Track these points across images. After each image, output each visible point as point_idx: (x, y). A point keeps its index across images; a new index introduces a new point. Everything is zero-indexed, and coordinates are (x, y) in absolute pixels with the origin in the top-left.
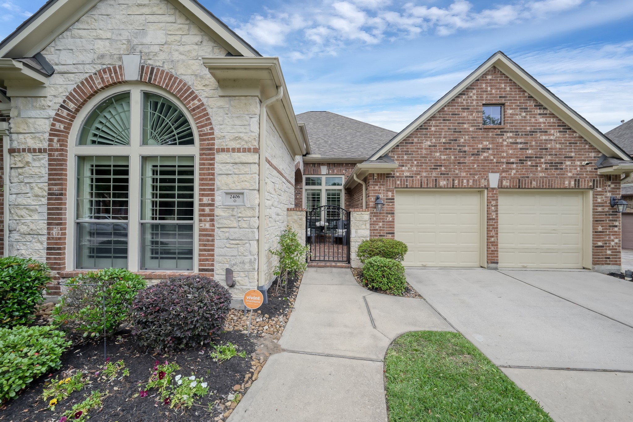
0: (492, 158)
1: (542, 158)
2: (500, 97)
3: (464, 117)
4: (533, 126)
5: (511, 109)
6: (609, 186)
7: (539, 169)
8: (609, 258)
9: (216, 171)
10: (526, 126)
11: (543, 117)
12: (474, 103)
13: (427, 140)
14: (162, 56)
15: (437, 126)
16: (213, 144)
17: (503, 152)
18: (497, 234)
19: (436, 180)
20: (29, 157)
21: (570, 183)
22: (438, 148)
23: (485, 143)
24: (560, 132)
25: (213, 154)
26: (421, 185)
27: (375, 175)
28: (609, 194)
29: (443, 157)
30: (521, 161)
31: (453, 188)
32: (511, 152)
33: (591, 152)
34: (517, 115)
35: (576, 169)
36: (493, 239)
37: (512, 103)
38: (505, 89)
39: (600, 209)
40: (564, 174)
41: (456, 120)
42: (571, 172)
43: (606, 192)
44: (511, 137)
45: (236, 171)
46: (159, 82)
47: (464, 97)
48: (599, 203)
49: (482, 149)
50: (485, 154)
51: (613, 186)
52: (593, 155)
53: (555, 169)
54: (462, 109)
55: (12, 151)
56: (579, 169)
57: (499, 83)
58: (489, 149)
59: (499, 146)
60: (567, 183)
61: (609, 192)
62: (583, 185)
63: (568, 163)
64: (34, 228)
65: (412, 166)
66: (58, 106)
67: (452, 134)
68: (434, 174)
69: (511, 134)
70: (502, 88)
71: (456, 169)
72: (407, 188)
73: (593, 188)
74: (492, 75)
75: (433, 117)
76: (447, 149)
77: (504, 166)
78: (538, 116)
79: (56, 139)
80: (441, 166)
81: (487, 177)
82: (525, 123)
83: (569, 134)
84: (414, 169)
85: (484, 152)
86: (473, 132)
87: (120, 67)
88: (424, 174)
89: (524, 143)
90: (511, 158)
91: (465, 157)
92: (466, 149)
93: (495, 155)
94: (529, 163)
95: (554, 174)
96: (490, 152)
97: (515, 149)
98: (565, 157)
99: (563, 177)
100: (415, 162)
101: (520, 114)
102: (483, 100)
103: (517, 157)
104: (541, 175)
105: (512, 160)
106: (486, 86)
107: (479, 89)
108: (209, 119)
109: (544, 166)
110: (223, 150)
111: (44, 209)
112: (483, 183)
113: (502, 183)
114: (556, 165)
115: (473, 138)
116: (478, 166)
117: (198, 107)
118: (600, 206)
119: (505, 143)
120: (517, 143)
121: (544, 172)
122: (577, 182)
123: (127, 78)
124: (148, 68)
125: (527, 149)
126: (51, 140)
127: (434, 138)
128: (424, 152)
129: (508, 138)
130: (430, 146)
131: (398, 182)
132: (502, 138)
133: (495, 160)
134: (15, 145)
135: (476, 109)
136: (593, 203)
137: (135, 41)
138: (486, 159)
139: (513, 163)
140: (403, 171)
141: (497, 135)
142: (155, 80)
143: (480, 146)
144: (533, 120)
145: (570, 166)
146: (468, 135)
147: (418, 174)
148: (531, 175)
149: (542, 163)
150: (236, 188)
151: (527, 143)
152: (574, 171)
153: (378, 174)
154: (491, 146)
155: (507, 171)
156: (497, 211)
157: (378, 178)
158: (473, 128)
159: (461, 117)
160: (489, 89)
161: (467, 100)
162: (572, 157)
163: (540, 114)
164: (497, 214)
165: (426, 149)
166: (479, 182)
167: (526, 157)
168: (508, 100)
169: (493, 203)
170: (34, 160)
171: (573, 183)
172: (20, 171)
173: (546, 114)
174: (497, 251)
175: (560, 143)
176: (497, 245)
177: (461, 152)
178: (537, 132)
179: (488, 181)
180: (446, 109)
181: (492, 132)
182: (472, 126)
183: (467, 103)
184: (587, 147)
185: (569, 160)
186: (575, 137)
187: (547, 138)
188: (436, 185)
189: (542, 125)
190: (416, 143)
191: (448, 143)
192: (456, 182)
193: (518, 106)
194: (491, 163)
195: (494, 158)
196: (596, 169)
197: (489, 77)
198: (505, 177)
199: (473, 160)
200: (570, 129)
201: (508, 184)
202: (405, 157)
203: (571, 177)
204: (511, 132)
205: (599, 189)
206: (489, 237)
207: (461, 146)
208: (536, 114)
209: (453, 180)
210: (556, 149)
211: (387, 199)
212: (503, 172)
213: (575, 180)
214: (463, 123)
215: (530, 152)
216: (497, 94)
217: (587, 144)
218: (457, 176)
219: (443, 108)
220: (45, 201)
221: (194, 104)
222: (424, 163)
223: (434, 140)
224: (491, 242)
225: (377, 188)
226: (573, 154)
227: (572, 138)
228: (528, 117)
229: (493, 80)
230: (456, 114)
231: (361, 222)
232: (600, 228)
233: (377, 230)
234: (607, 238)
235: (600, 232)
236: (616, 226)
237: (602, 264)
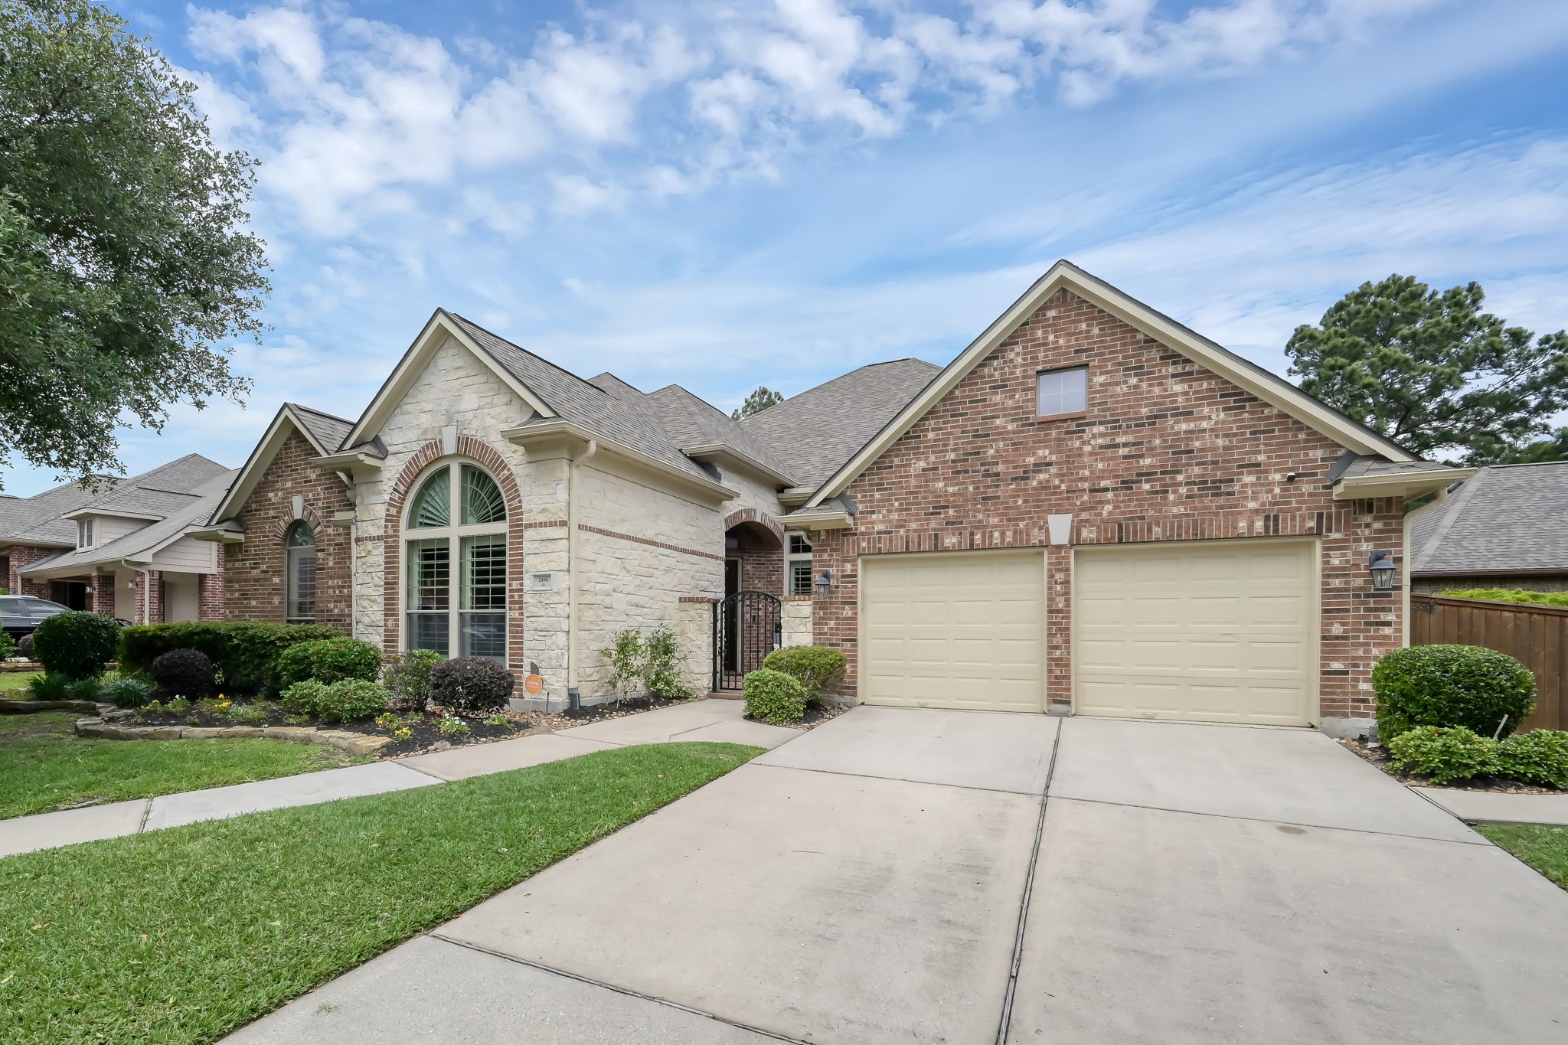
0: (1057, 482)
1: (1179, 472)
2: (1076, 352)
3: (995, 404)
4: (1156, 404)
5: (1102, 374)
6: (1368, 526)
7: (1171, 497)
8: (1365, 701)
9: (525, 551)
10: (1140, 406)
11: (1182, 381)
12: (1018, 372)
13: (918, 459)
14: (476, 424)
15: (940, 429)
16: (521, 519)
17: (1083, 467)
18: (1068, 641)
19: (936, 536)
20: (370, 545)
21: (1251, 525)
22: (940, 471)
23: (1040, 453)
24: (1225, 409)
25: (522, 531)
26: (907, 547)
27: (823, 533)
28: (1366, 547)
29: (950, 490)
30: (1127, 485)
31: (972, 548)
32: (1100, 466)
33: (1315, 448)
34: (1117, 384)
35: (1271, 491)
36: (1058, 653)
37: (1105, 360)
38: (1088, 332)
39: (1336, 583)
40: (1236, 506)
41: (979, 413)
42: (1255, 499)
43: (1358, 540)
44: (1102, 435)
45: (544, 550)
46: (473, 454)
47: (995, 363)
48: (1334, 568)
49: (1035, 465)
50: (1042, 476)
51: (1378, 525)
52: (1319, 454)
53: (1213, 495)
54: (991, 388)
55: (358, 540)
56: (1277, 490)
57: (1074, 322)
58: (1050, 464)
59: (1075, 455)
60: (1242, 524)
61: (1367, 539)
62: (1287, 527)
63: (1249, 479)
64: (374, 620)
65: (890, 511)
66: (391, 490)
67: (969, 443)
68: (933, 524)
69: (1102, 429)
70: (1080, 333)
71: (979, 511)
72: (880, 553)
73: (1319, 534)
74: (1057, 307)
75: (930, 413)
76: (958, 472)
77: (1086, 498)
78: (1170, 381)
79: (390, 524)
80: (948, 507)
81: (1046, 523)
82: (1137, 400)
83: (1251, 413)
84: (895, 516)
85: (1040, 471)
86: (1014, 432)
87: (440, 441)
88: (913, 526)
89: (1134, 444)
90: (1103, 478)
91: (997, 486)
92: (1000, 468)
93: (1063, 475)
94: (1146, 487)
95: (1210, 508)
96: (1053, 470)
97: (1112, 459)
98: (1240, 466)
99: (1233, 512)
100: (896, 504)
101: (1125, 382)
102: (1037, 364)
103: (1116, 476)
104: (1175, 510)
105: (1103, 484)
106: (1045, 333)
107: (1028, 341)
108: (517, 490)
109: (1183, 490)
110: (530, 526)
111: (381, 600)
112: (1036, 536)
113: (1079, 534)
114: (1216, 487)
115: (1013, 444)
116: (1025, 501)
117: (507, 478)
118: (1337, 576)
119: (1087, 449)
120: (1117, 446)
121: (1183, 503)
122: (1272, 521)
123: (446, 453)
124: (463, 438)
125: (1142, 456)
126: (386, 526)
127: (933, 452)
128: (913, 482)
129: (1094, 436)
130: (924, 470)
131: (864, 544)
132: (1081, 438)
133: (1063, 487)
134: (360, 534)
135: (1022, 384)
136: (1324, 569)
137: (453, 410)
138: (1044, 486)
139: (1106, 490)
140: (873, 523)
141: (1067, 433)
142: (470, 451)
143: (1031, 460)
144: (1157, 390)
145: (1253, 485)
146: (1004, 439)
147: (902, 526)
148: (1151, 513)
149: (1180, 484)
150: (543, 569)
151: (1140, 443)
152: (1266, 497)
153: (827, 531)
154: (1054, 458)
155: (1091, 509)
156: (1067, 593)
157: (827, 537)
158: (1015, 424)
159: (989, 406)
160: (1051, 338)
161: (1002, 369)
162: (1258, 465)
163: (1174, 376)
164: (1068, 600)
165: (916, 476)
166: (1028, 535)
167: (1138, 475)
168: (1096, 355)
169: (1060, 576)
170: (374, 548)
171: (1259, 525)
172: (363, 559)
173: (1190, 373)
174: (1068, 678)
175: (1226, 436)
176: (1068, 665)
177: (989, 476)
178: (1165, 416)
179: (1047, 531)
180: (957, 392)
181: (1058, 428)
182: (1013, 421)
183: (1002, 375)
184: (1302, 436)
185: (1250, 473)
186: (1269, 417)
187: (1192, 426)
188: (936, 545)
189: (1180, 399)
190: (898, 466)
191: (960, 461)
192: (978, 537)
193: (1120, 364)
194: (1055, 493)
195: (1062, 481)
196: (1330, 487)
197: (1052, 313)
198: (1087, 521)
199: (1013, 490)
200: (1255, 399)
201: (1094, 536)
202: (877, 495)
203: (1256, 511)
204: (1101, 423)
205: (1334, 535)
206: (1053, 648)
207: (989, 464)
208: (1166, 377)
209: (972, 534)
210: (1215, 449)
211: (843, 577)
212: (1084, 510)
213: (1267, 518)
214: (993, 417)
215: (1148, 461)
216: (1068, 347)
217: (1301, 429)
218: (980, 526)
219: (951, 392)
220: (382, 591)
221: (503, 475)
222: (912, 504)
223: (932, 458)
224: (1053, 659)
225: (825, 556)
226: (1261, 458)
227: (1260, 419)
228: (1144, 386)
229: (1060, 318)
230: (978, 401)
231: (797, 620)
232: (1337, 629)
233: (826, 634)
234: (1360, 653)
235: (1337, 638)
236: (1388, 624)
237: (1345, 715)
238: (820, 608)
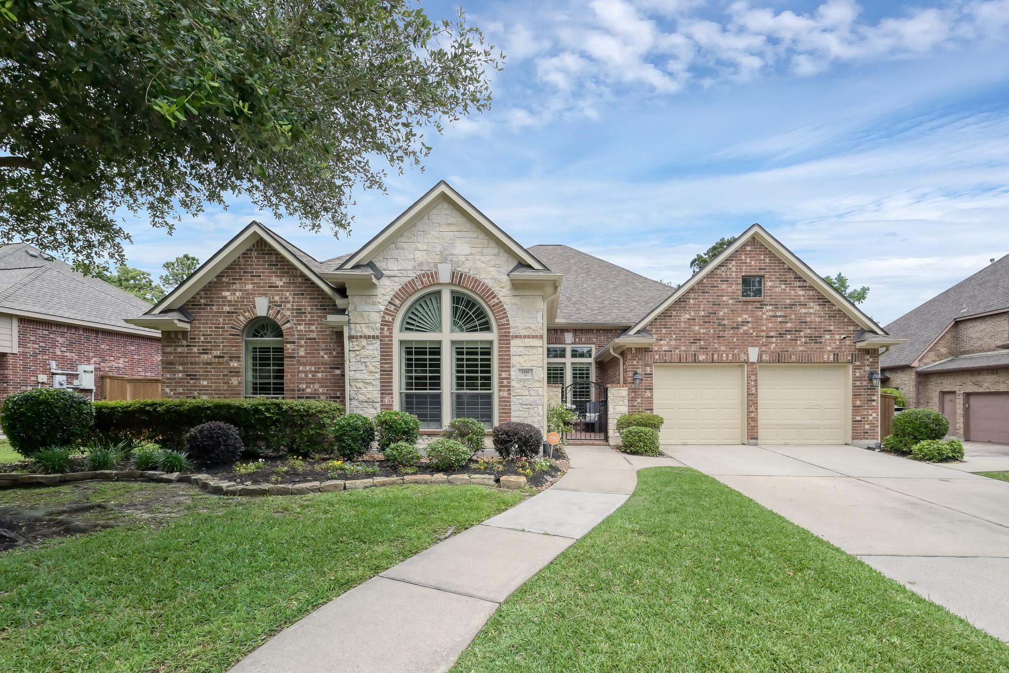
0: (751, 331)
1: (801, 331)
2: (759, 269)
3: (723, 290)
4: (792, 299)
5: (770, 281)
6: (868, 360)
7: (799, 342)
8: (867, 433)
9: (512, 353)
10: (786, 299)
11: (803, 290)
12: (734, 274)
13: (686, 313)
14: (468, 264)
15: (696, 299)
16: (508, 332)
17: (763, 325)
18: (757, 409)
19: (695, 354)
20: (364, 342)
21: (829, 357)
22: (697, 321)
23: (744, 316)
24: (819, 305)
25: (509, 340)
26: (680, 360)
27: (633, 349)
28: (867, 369)
29: (702, 331)
30: (781, 335)
31: (713, 362)
32: (770, 325)
33: (850, 326)
34: (777, 287)
35: (835, 343)
36: (752, 415)
37: (772, 275)
38: (764, 260)
39: (858, 383)
40: (823, 348)
41: (715, 293)
42: (830, 346)
43: (865, 366)
44: (771, 311)
45: (527, 353)
46: (466, 285)
47: (723, 268)
48: (857, 377)
49: (742, 322)
50: (745, 328)
51: (871, 360)
52: (851, 328)
53: (815, 343)
54: (721, 281)
55: (351, 337)
56: (838, 343)
57: (758, 254)
58: (748, 322)
59: (758, 319)
60: (826, 357)
61: (868, 366)
62: (841, 359)
63: (828, 337)
64: (370, 397)
65: (670, 340)
66: (386, 303)
67: (711, 307)
68: (693, 348)
69: (771, 307)
70: (761, 260)
71: (715, 343)
72: (665, 362)
73: (852, 362)
74: (751, 246)
75: (691, 289)
76: (706, 322)
77: (764, 340)
78: (798, 289)
79: (386, 328)
80: (700, 340)
81: (747, 351)
82: (785, 296)
83: (828, 308)
84: (673, 343)
85: (744, 325)
86: (732, 305)
87: (436, 272)
88: (683, 348)
89: (784, 316)
90: (771, 331)
91: (724, 331)
92: (726, 322)
93: (754, 328)
94: (789, 337)
95: (813, 348)
96: (750, 325)
97: (774, 322)
98: (825, 331)
99: (822, 350)
100: (674, 336)
101: (780, 287)
102: (742, 272)
103: (777, 331)
104: (800, 349)
105: (772, 334)
106: (745, 257)
107: (738, 260)
108: (505, 313)
109: (803, 340)
110: (517, 337)
111: (377, 383)
112: (743, 357)
113: (761, 357)
114: (815, 339)
115: (732, 311)
116: (737, 340)
117: (496, 304)
118: (858, 380)
119: (765, 316)
120: (777, 316)
121: (803, 346)
122: (836, 356)
123: (441, 281)
124: (457, 273)
125: (787, 322)
126: (382, 329)
127: (693, 311)
128: (683, 325)
129: (767, 311)
130: (688, 319)
131: (657, 357)
132: (762, 311)
133: (754, 334)
134: (353, 333)
135: (736, 281)
136: (853, 377)
137: (447, 252)
138: (746, 333)
139: (772, 337)
140: (661, 345)
141: (756, 308)
142: (463, 283)
143: (740, 319)
144: (793, 292)
145: (829, 340)
146: (727, 308)
147: (677, 348)
148: (791, 349)
149: (802, 337)
150: (527, 366)
151: (786, 316)
152: (834, 345)
153: (636, 349)
154: (750, 319)
155: (766, 345)
156: (756, 386)
157: (636, 352)
159: (720, 290)
160: (748, 260)
161: (726, 272)
162: (831, 331)
163: (799, 287)
164: (756, 389)
165: (684, 322)
166: (739, 356)
167: (786, 331)
168: (768, 272)
169: (753, 377)
170: (368, 344)
171: (832, 357)
172: (357, 352)
173: (806, 287)
174: (757, 427)
175: (819, 317)
176: (757, 421)
177: (720, 325)
178: (796, 305)
179: (748, 355)
180: (705, 281)
181: (752, 305)
182: (732, 299)
183: (727, 275)
184: (846, 320)
185: (828, 334)
186: (835, 311)
187: (806, 311)
188: (695, 359)
189: (802, 298)
190: (674, 316)
191: (707, 316)
192: (716, 356)
193: (778, 278)
194: (750, 337)
195: (754, 331)
196: (855, 343)
197: (748, 248)
198: (765, 351)
199: (732, 334)
200: (829, 302)
201: (768, 358)
202: (664, 331)
203: (830, 351)
204: (770, 305)
205: (857, 363)
206: (749, 412)
207: (721, 319)
208: (796, 287)
209: (713, 355)
210: (815, 322)
211: (645, 374)
212: (763, 346)
213: (834, 354)
214: (722, 296)
215: (789, 325)
216: (756, 266)
217: (846, 317)
218: (716, 350)
219: (702, 280)
220: (377, 376)
221: (493, 302)
222: (682, 337)
223: (693, 314)
224: (751, 418)
225: (635, 363)
226: (832, 328)
227: (831, 311)
228: (788, 290)
229: (752, 251)
230: (715, 287)
231: (619, 398)
232: (858, 403)
233: (635, 406)
234: (866, 413)
235: (859, 406)
236: (874, 401)
237: (861, 439)
238: (632, 392)
